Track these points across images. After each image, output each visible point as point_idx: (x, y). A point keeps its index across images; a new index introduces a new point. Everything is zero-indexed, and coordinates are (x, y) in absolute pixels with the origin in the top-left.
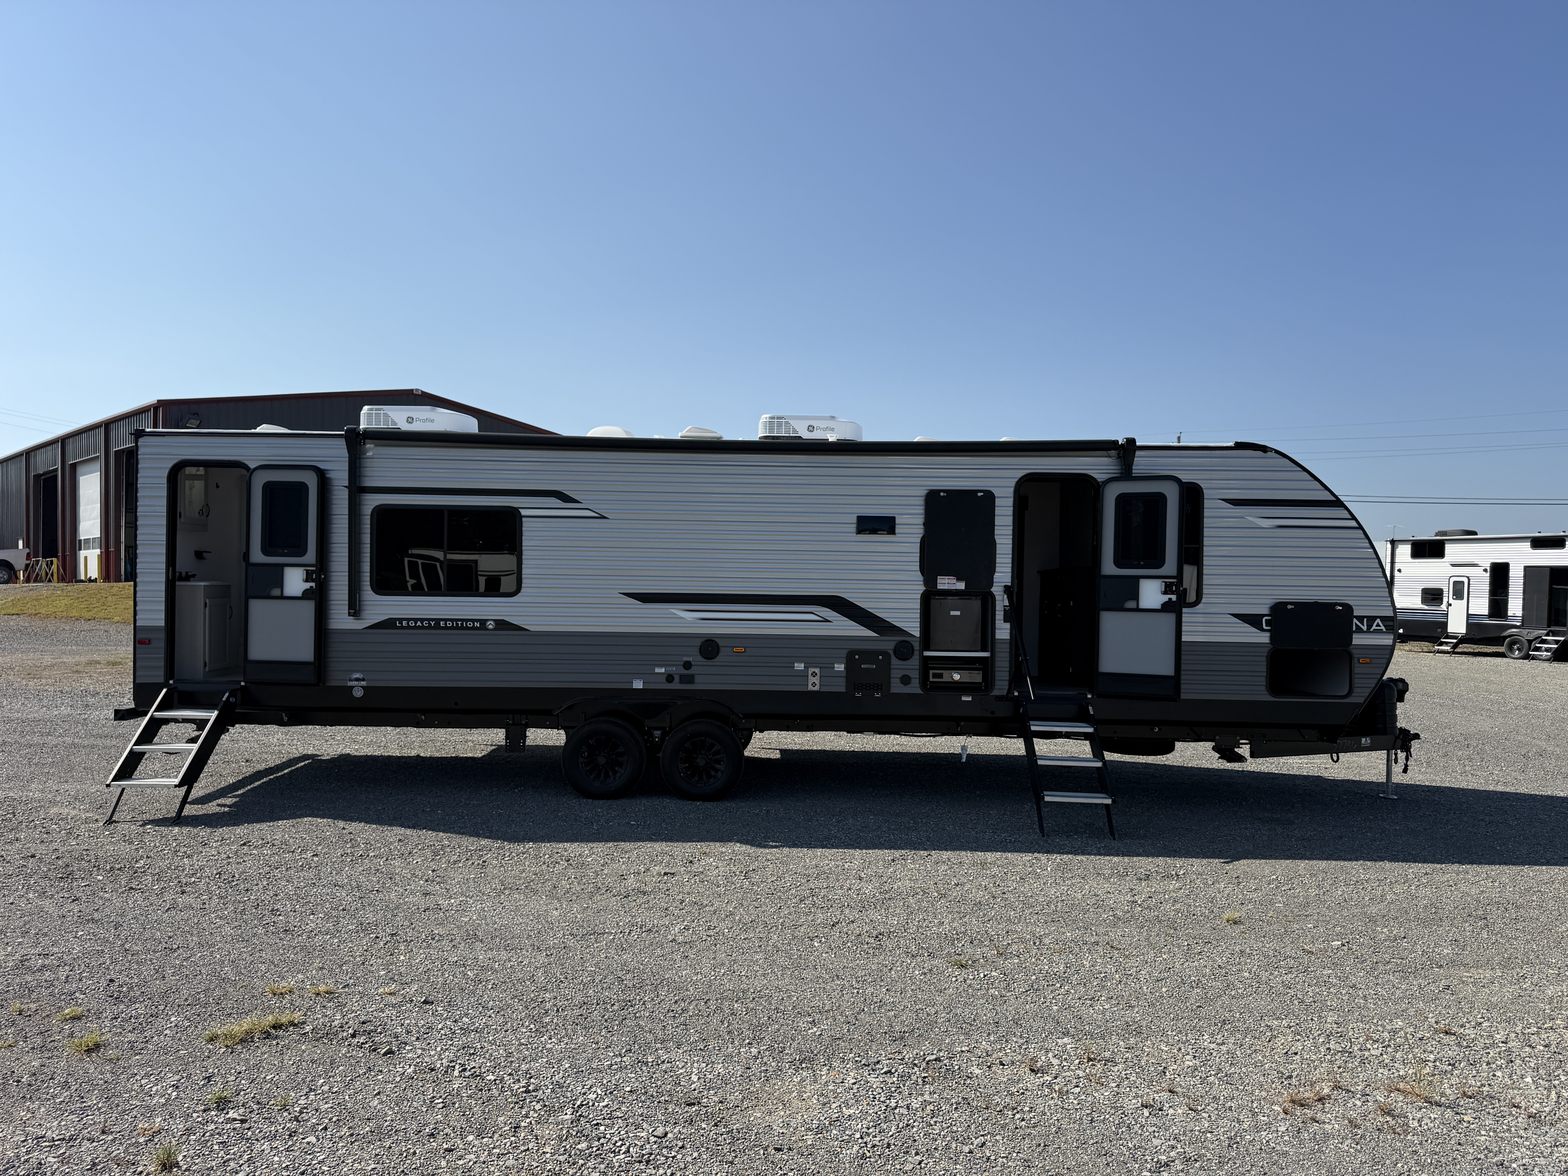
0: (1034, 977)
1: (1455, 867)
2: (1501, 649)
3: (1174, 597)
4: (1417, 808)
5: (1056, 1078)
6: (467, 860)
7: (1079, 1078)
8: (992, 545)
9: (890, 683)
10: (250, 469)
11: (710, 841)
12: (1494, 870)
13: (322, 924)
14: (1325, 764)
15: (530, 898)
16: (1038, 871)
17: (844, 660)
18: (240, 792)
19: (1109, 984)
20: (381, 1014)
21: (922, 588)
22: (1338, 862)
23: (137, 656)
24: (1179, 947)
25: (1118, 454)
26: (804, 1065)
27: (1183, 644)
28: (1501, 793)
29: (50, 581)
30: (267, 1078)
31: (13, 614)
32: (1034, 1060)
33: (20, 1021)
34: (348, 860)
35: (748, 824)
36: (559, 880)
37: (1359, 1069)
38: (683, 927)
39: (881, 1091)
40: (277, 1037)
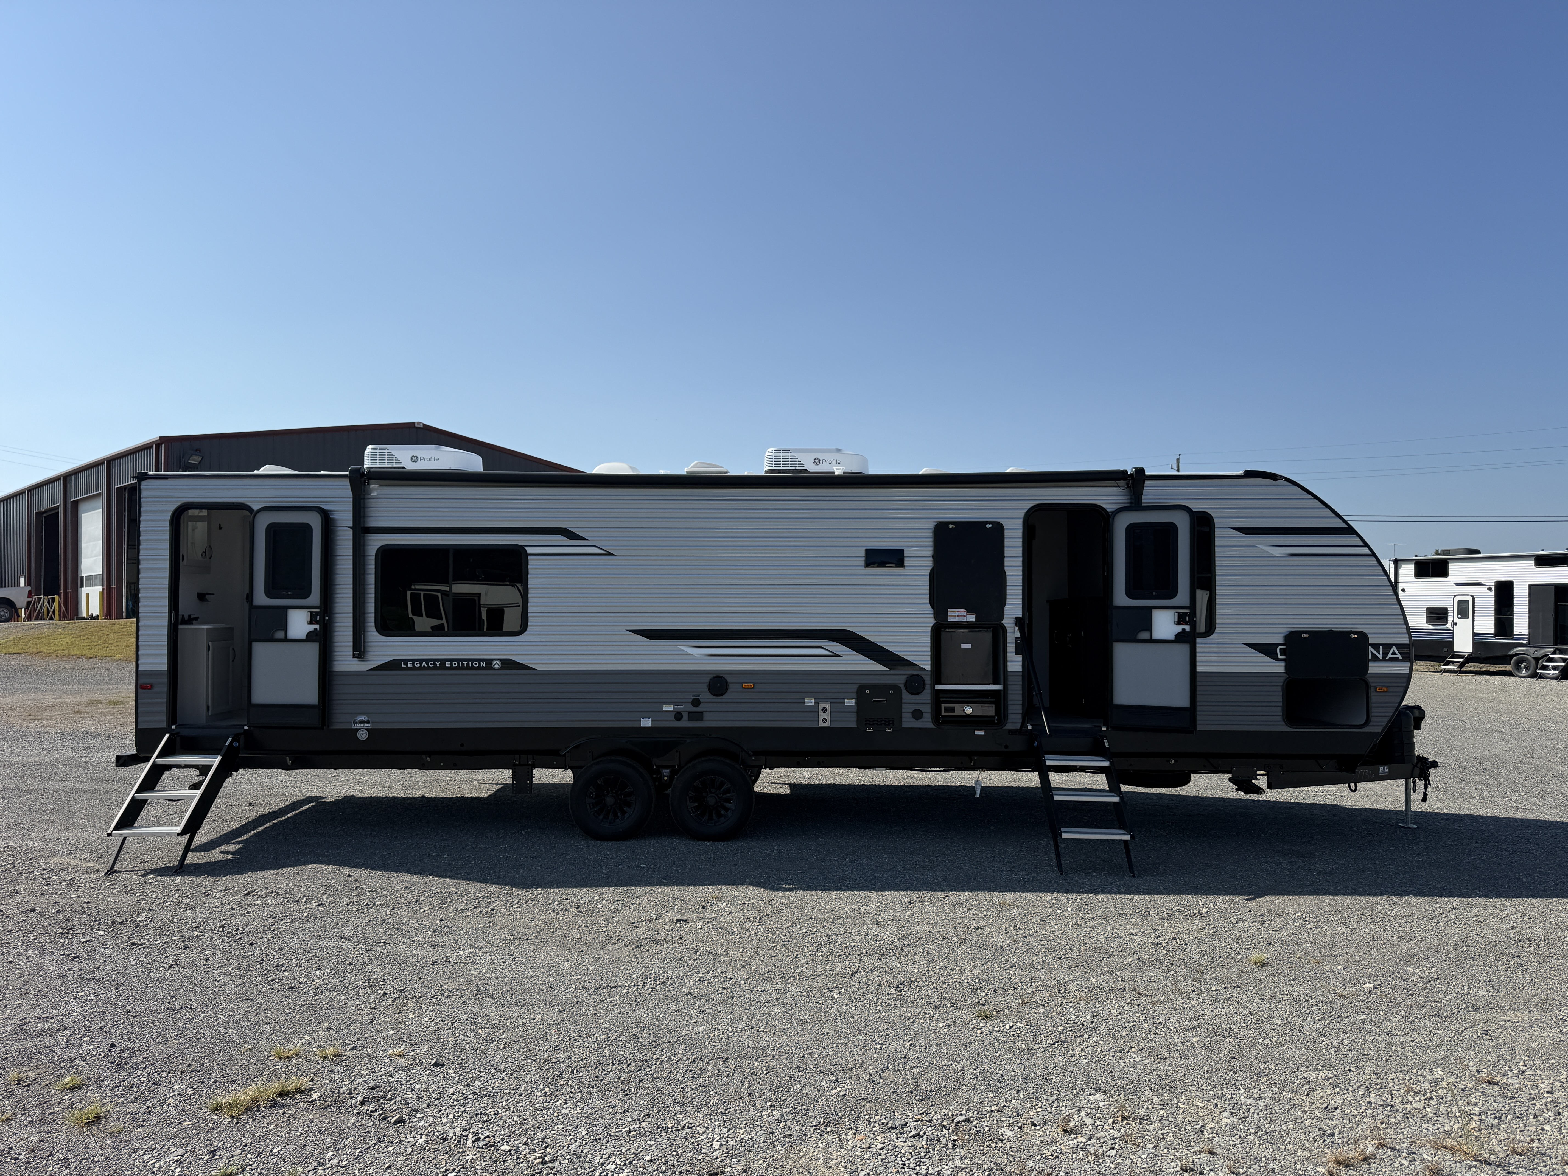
0: (1061, 1028)
1: (1483, 901)
2: (1508, 668)
3: (1187, 628)
4: (1438, 838)
5: (1090, 1139)
6: (475, 908)
7: (1114, 1139)
8: (1001, 577)
9: (901, 718)
10: (253, 510)
11: (723, 884)
12: (1522, 904)
13: (328, 979)
14: (1341, 792)
15: (540, 948)
16: (1059, 912)
17: (855, 695)
18: (243, 838)
19: (1138, 1034)
20: (390, 1078)
21: (932, 621)
22: (1363, 898)
23: (139, 701)
24: (1207, 992)
25: (1127, 484)
26: (829, 1129)
27: (1198, 675)
28: (1522, 820)
29: (51, 618)
30: (274, 1151)
31: (14, 654)
32: (1067, 1119)
33: (19, 1092)
34: (355, 909)
35: (760, 866)
36: (569, 929)
37: (1403, 1125)
38: (698, 979)
39: (910, 1157)
40: (283, 1106)
